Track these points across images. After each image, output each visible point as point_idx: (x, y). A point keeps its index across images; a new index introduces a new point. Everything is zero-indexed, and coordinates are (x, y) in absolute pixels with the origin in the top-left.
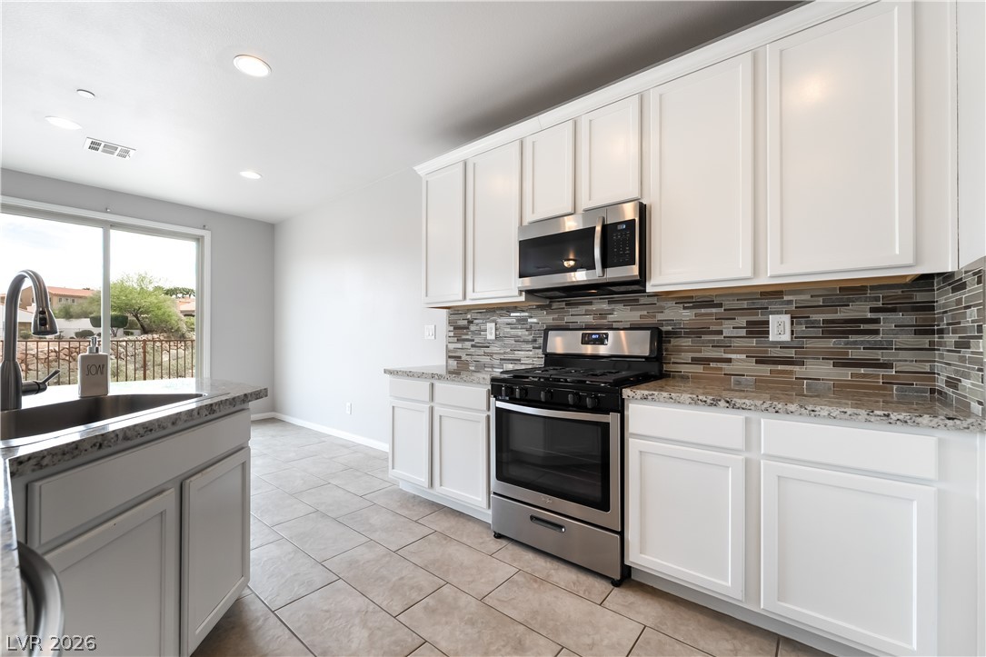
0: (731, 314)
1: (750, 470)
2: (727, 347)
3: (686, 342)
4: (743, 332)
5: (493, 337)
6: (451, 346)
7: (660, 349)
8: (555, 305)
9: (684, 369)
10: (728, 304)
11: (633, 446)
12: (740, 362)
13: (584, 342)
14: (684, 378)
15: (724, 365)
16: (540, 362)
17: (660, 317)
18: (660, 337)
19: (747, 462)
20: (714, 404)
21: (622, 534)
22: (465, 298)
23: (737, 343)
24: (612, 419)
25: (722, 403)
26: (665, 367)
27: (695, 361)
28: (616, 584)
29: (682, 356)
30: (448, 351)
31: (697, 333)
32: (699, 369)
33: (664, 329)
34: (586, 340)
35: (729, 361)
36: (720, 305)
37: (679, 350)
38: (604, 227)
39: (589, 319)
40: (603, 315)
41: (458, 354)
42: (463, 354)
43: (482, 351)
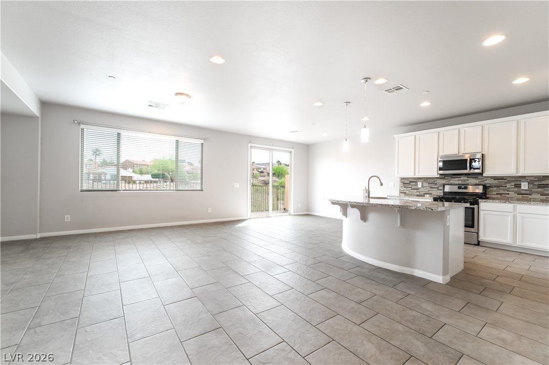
0: (509, 182)
1: (515, 217)
2: (508, 191)
3: (495, 189)
4: (513, 187)
5: (421, 187)
6: (402, 189)
7: (486, 191)
8: (446, 178)
9: (493, 196)
10: (508, 179)
11: (481, 213)
12: (512, 194)
13: (458, 188)
14: (493, 199)
15: (507, 195)
16: (442, 194)
17: (486, 182)
18: (485, 188)
19: (514, 215)
20: (505, 202)
21: (478, 233)
22: (415, 175)
23: (510, 189)
24: (475, 206)
25: (507, 202)
26: (487, 196)
27: (497, 194)
28: (477, 245)
29: (493, 192)
30: (400, 190)
31: (498, 186)
32: (499, 196)
33: (487, 185)
34: (459, 188)
35: (509, 194)
36: (506, 179)
37: (492, 191)
38: (470, 159)
39: (460, 182)
40: (465, 181)
41: (405, 192)
42: (407, 192)
43: (416, 191)
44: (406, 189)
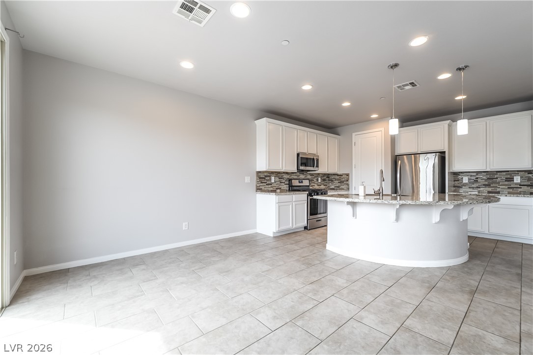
5: (274, 181)
6: (258, 185)
13: (299, 182)
22: (282, 169)
41: (261, 187)
42: (263, 188)
43: (270, 186)
44: (262, 184)
